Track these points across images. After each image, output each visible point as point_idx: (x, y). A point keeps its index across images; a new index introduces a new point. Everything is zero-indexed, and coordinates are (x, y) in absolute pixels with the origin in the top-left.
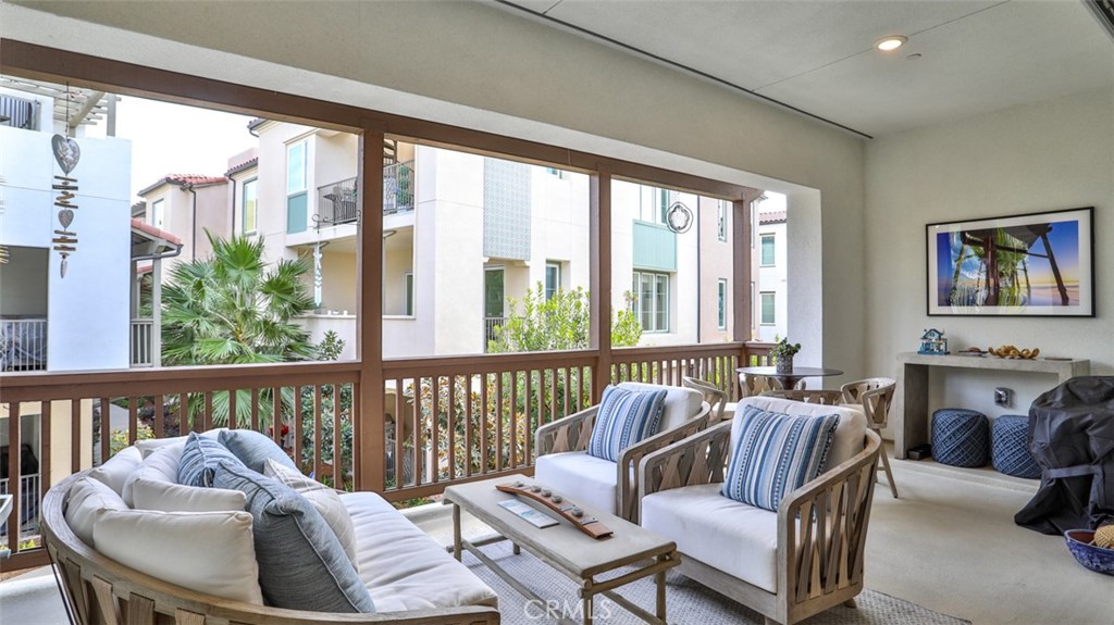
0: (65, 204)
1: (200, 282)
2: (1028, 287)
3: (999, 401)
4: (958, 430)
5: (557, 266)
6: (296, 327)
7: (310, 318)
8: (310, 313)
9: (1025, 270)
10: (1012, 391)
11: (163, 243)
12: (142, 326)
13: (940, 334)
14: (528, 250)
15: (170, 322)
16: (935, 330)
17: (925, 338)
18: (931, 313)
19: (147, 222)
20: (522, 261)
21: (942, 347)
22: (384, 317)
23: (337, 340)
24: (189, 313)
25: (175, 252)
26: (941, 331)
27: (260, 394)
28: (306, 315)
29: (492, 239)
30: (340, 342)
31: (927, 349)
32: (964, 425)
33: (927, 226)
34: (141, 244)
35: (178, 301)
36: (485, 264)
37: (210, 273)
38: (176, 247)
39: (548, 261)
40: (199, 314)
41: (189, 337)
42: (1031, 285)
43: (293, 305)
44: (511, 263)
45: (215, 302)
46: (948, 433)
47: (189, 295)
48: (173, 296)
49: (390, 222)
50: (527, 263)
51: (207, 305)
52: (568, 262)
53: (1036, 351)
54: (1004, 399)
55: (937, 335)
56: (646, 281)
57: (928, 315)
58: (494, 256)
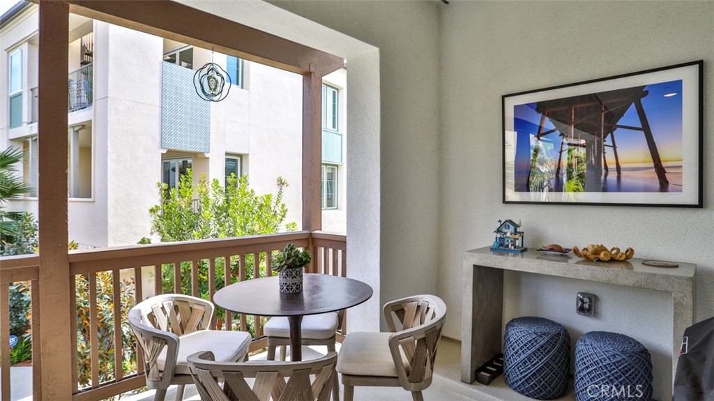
2: (618, 168)
3: (581, 310)
4: (534, 353)
5: (237, 158)
9: (614, 147)
10: (596, 297)
13: (516, 226)
14: (207, 144)
16: (511, 222)
17: (499, 231)
18: (507, 200)
20: (202, 153)
21: (518, 243)
22: (69, 199)
26: (517, 223)
29: (170, 134)
31: (501, 245)
32: (542, 347)
33: (504, 97)
36: (162, 154)
39: (227, 154)
42: (622, 166)
46: (523, 356)
49: (74, 118)
50: (207, 155)
52: (247, 155)
53: (630, 252)
54: (586, 306)
55: (512, 228)
56: (330, 171)
57: (504, 202)
58: (172, 148)
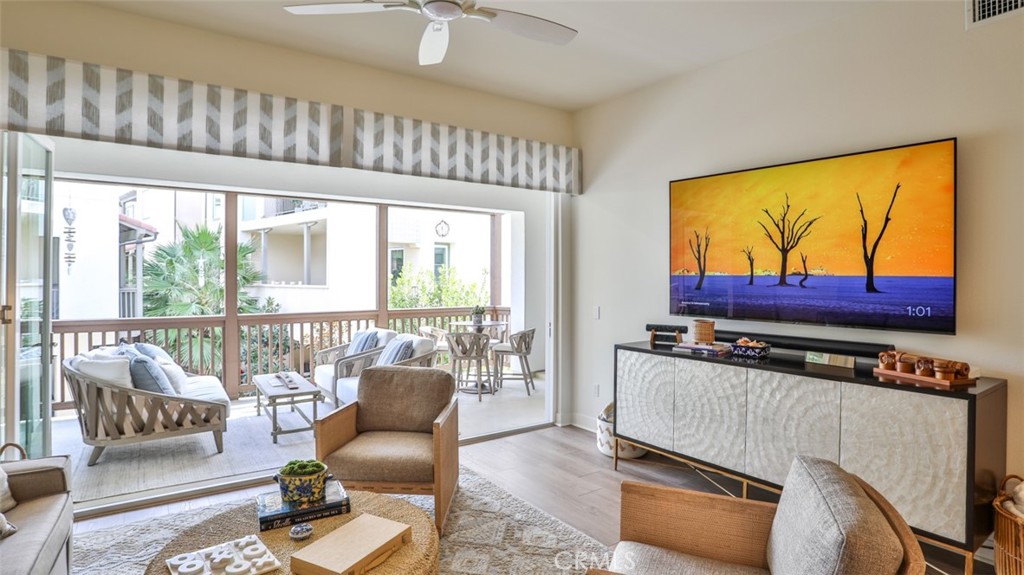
0: (69, 240)
1: (171, 261)
5: (446, 247)
6: (245, 293)
7: (258, 287)
8: (259, 283)
11: (143, 232)
12: (129, 293)
15: (149, 290)
19: (130, 215)
20: (414, 244)
23: (275, 304)
24: (164, 283)
25: (152, 238)
27: (217, 344)
28: (255, 285)
30: (278, 305)
34: (126, 232)
35: (156, 275)
37: (180, 253)
38: (153, 234)
39: (436, 244)
40: (172, 284)
41: (164, 301)
43: (244, 278)
44: (407, 245)
45: (183, 274)
47: (164, 269)
48: (152, 270)
50: (418, 245)
51: (177, 279)
